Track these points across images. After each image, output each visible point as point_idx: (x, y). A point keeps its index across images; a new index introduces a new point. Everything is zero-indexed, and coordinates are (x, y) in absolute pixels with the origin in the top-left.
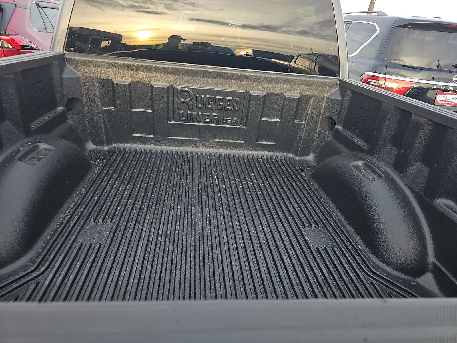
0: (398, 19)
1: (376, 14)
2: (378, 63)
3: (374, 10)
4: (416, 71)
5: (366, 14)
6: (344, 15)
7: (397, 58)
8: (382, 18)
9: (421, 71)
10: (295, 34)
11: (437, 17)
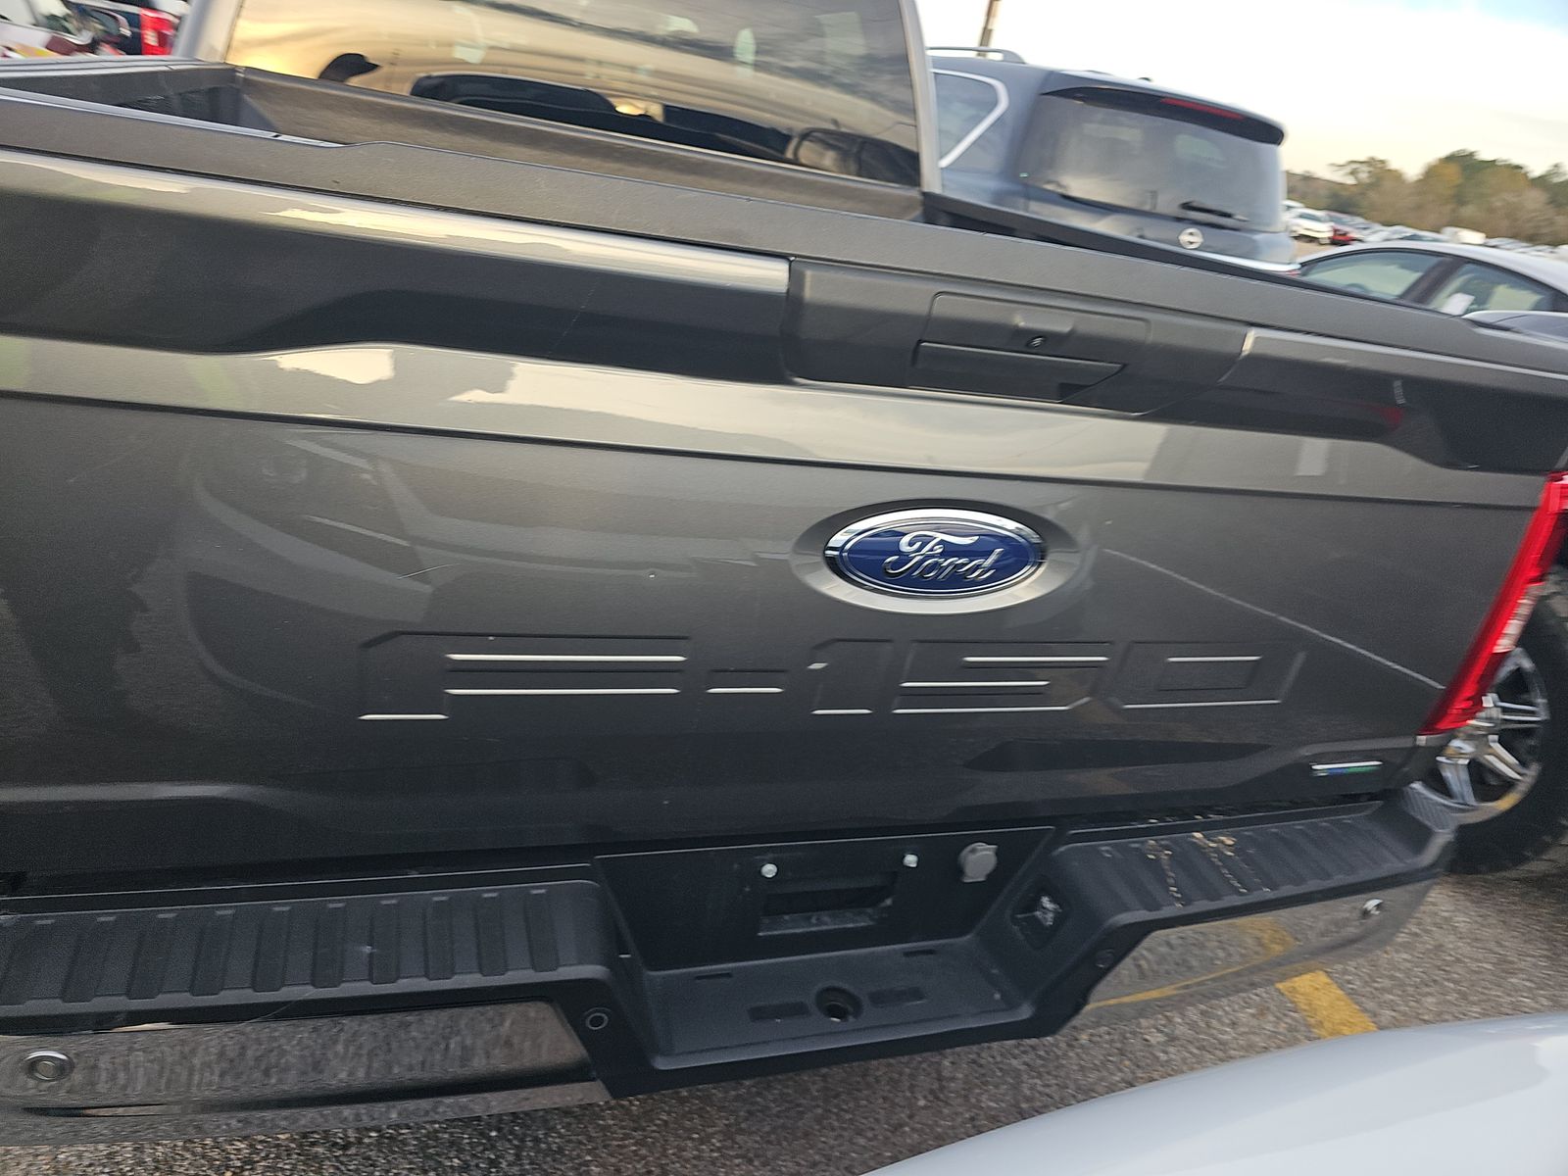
0: (1051, 75)
1: (998, 57)
2: (1007, 186)
3: (994, 45)
4: (1093, 212)
5: (972, 54)
6: (930, 53)
7: (1051, 178)
8: (1012, 69)
9: (1109, 215)
10: (784, 73)
11: (1147, 79)
